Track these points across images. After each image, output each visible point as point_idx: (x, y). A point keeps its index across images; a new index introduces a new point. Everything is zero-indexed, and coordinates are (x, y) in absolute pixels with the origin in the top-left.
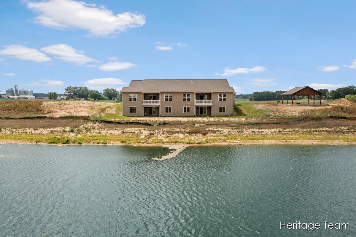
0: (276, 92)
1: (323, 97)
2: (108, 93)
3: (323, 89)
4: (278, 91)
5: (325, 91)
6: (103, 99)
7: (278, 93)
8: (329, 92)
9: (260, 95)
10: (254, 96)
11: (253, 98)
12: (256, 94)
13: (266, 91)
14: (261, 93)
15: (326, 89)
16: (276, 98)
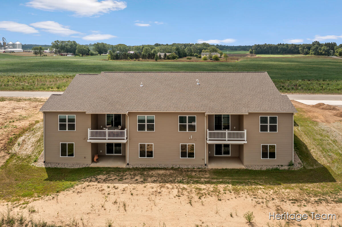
0: (279, 45)
1: (331, 52)
2: (98, 48)
3: (331, 43)
4: (281, 44)
5: (332, 45)
6: (92, 54)
7: (280, 46)
8: (337, 46)
9: (261, 48)
10: (254, 49)
11: (253, 51)
12: (256, 46)
13: (267, 44)
14: (262, 45)
15: (334, 43)
16: (279, 51)
